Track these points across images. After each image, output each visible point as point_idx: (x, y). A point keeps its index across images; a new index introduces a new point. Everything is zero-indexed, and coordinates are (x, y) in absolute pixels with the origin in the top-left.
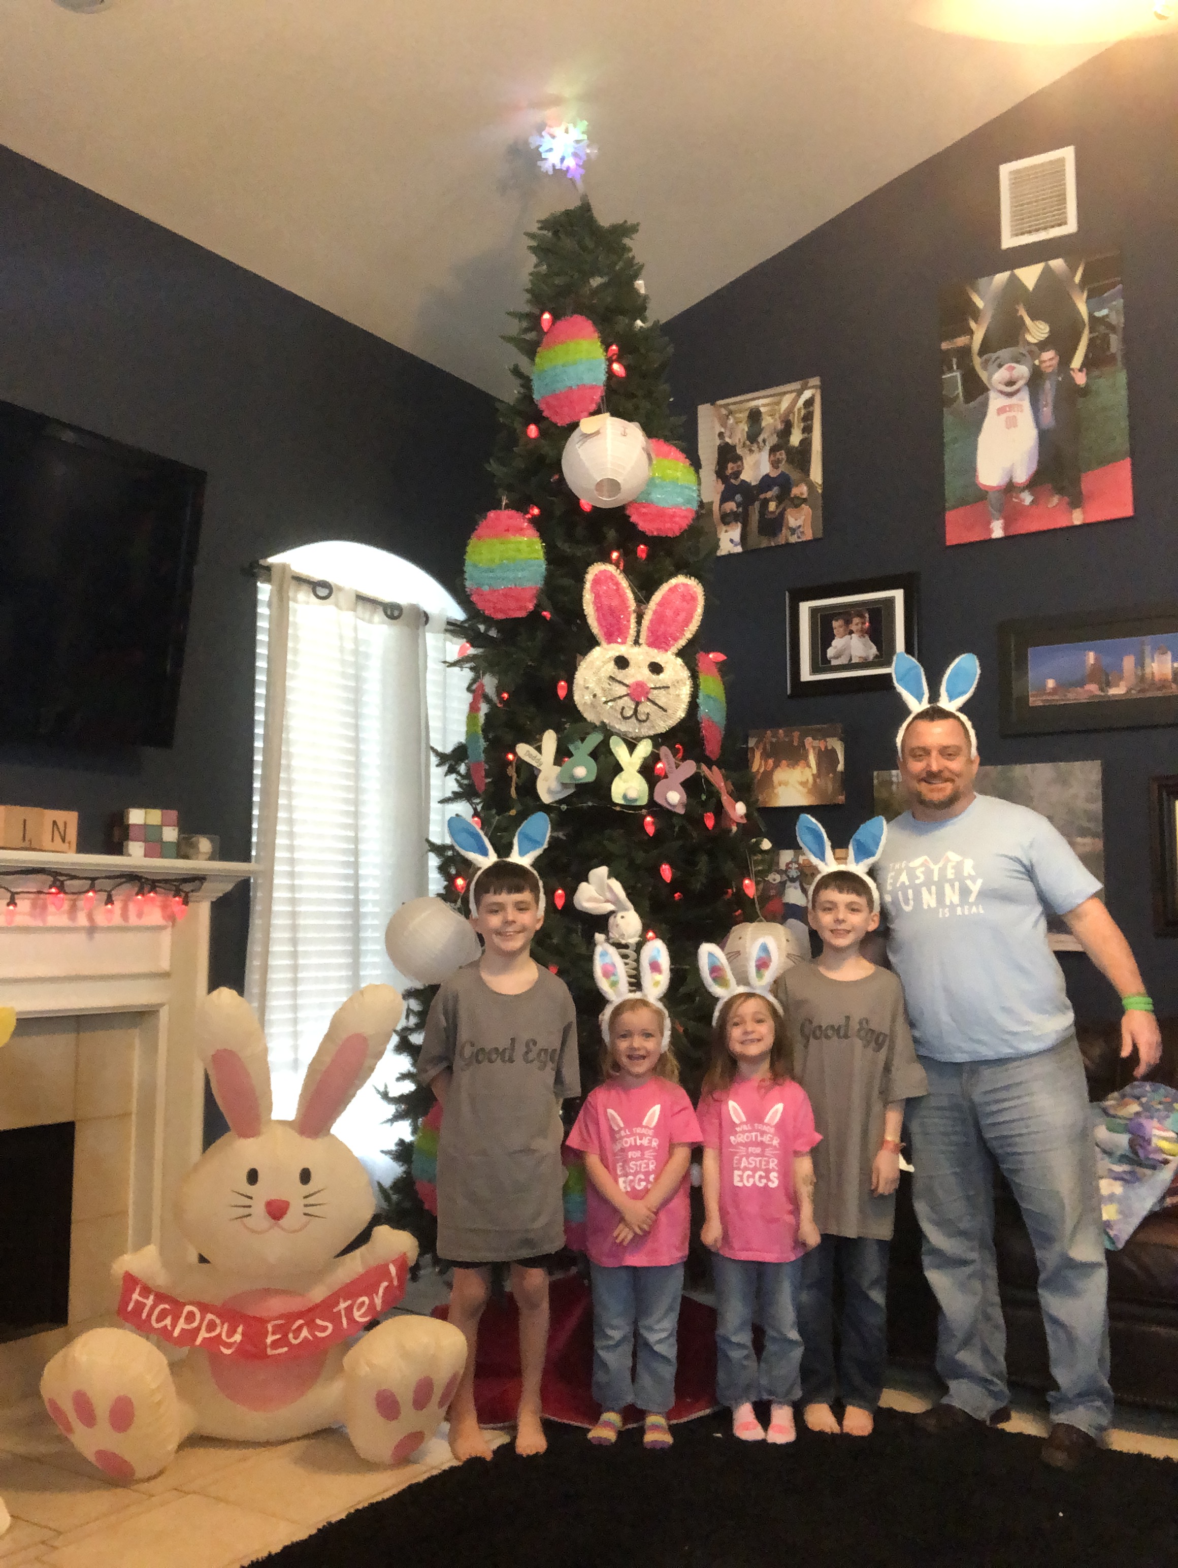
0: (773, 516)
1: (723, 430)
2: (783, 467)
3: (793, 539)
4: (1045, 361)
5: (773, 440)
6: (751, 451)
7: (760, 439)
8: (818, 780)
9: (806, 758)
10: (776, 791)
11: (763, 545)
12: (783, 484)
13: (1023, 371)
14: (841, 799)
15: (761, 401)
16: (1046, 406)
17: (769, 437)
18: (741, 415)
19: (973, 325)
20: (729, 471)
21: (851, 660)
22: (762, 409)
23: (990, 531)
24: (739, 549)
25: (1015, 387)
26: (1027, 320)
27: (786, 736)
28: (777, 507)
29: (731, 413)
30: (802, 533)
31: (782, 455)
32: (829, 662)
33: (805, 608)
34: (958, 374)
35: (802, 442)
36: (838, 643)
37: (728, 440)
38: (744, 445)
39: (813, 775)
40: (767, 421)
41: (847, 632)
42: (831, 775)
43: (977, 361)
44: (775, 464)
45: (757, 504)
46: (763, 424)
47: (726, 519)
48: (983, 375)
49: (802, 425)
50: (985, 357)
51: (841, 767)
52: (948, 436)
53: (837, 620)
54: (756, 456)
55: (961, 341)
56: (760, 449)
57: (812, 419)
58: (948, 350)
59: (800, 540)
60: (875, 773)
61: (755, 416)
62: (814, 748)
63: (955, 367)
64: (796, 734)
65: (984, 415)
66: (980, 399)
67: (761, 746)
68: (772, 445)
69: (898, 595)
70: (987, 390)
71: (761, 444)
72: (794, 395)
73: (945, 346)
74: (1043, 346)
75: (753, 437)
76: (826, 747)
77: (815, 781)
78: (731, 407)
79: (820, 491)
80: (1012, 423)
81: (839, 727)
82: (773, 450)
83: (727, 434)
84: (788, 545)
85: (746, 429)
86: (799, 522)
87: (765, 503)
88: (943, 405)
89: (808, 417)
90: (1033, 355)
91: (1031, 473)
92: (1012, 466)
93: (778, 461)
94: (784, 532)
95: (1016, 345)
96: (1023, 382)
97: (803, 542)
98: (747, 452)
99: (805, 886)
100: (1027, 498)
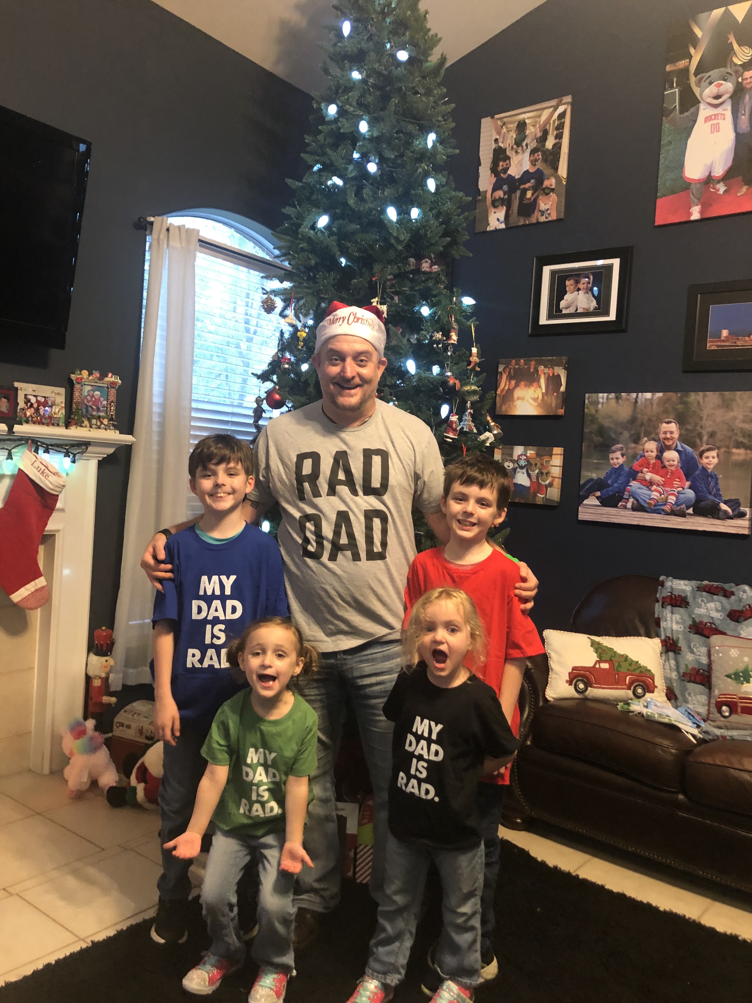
0: (529, 202)
2: (539, 165)
3: (542, 219)
4: (747, 79)
5: (534, 144)
6: (516, 152)
7: (524, 144)
8: (545, 397)
9: (538, 381)
10: (515, 403)
11: (521, 223)
12: (539, 177)
13: (728, 87)
14: (561, 412)
16: (744, 115)
17: (531, 142)
18: (512, 126)
19: (692, 51)
20: (500, 168)
21: (577, 310)
22: (527, 121)
23: (690, 214)
24: (503, 226)
25: (720, 100)
26: (735, 46)
27: (525, 364)
28: (533, 195)
29: (504, 124)
30: (549, 214)
31: (539, 156)
32: (562, 311)
33: (547, 270)
34: (677, 90)
35: (554, 145)
36: (568, 297)
37: (501, 144)
38: (512, 147)
39: (543, 393)
40: (530, 130)
41: (576, 289)
42: (555, 394)
43: (693, 80)
44: (533, 163)
45: (518, 193)
46: (528, 132)
47: (495, 203)
48: (696, 91)
49: (555, 132)
50: (699, 76)
51: (563, 389)
52: (665, 140)
53: (569, 280)
54: (520, 157)
55: (682, 64)
56: (523, 152)
57: (563, 128)
58: (671, 72)
59: (547, 220)
60: (587, 395)
61: (522, 126)
62: (545, 374)
63: (675, 85)
64: (533, 363)
65: (695, 121)
66: (693, 110)
67: (508, 370)
68: (532, 148)
69: (616, 263)
70: (699, 102)
71: (525, 147)
72: (552, 109)
73: (668, 68)
74: (746, 66)
75: (518, 143)
76: (553, 374)
77: (543, 397)
78: (505, 120)
79: (565, 183)
80: (716, 129)
81: (564, 359)
82: (533, 152)
83: (500, 140)
84: (538, 223)
85: (515, 136)
86: (548, 206)
87: (524, 191)
88: (663, 115)
89: (560, 127)
90: (738, 74)
91: (726, 168)
92: (712, 163)
93: (536, 160)
94: (536, 212)
95: (725, 66)
96: (728, 95)
97: (550, 222)
98: (514, 153)
99: (530, 472)
100: (721, 188)
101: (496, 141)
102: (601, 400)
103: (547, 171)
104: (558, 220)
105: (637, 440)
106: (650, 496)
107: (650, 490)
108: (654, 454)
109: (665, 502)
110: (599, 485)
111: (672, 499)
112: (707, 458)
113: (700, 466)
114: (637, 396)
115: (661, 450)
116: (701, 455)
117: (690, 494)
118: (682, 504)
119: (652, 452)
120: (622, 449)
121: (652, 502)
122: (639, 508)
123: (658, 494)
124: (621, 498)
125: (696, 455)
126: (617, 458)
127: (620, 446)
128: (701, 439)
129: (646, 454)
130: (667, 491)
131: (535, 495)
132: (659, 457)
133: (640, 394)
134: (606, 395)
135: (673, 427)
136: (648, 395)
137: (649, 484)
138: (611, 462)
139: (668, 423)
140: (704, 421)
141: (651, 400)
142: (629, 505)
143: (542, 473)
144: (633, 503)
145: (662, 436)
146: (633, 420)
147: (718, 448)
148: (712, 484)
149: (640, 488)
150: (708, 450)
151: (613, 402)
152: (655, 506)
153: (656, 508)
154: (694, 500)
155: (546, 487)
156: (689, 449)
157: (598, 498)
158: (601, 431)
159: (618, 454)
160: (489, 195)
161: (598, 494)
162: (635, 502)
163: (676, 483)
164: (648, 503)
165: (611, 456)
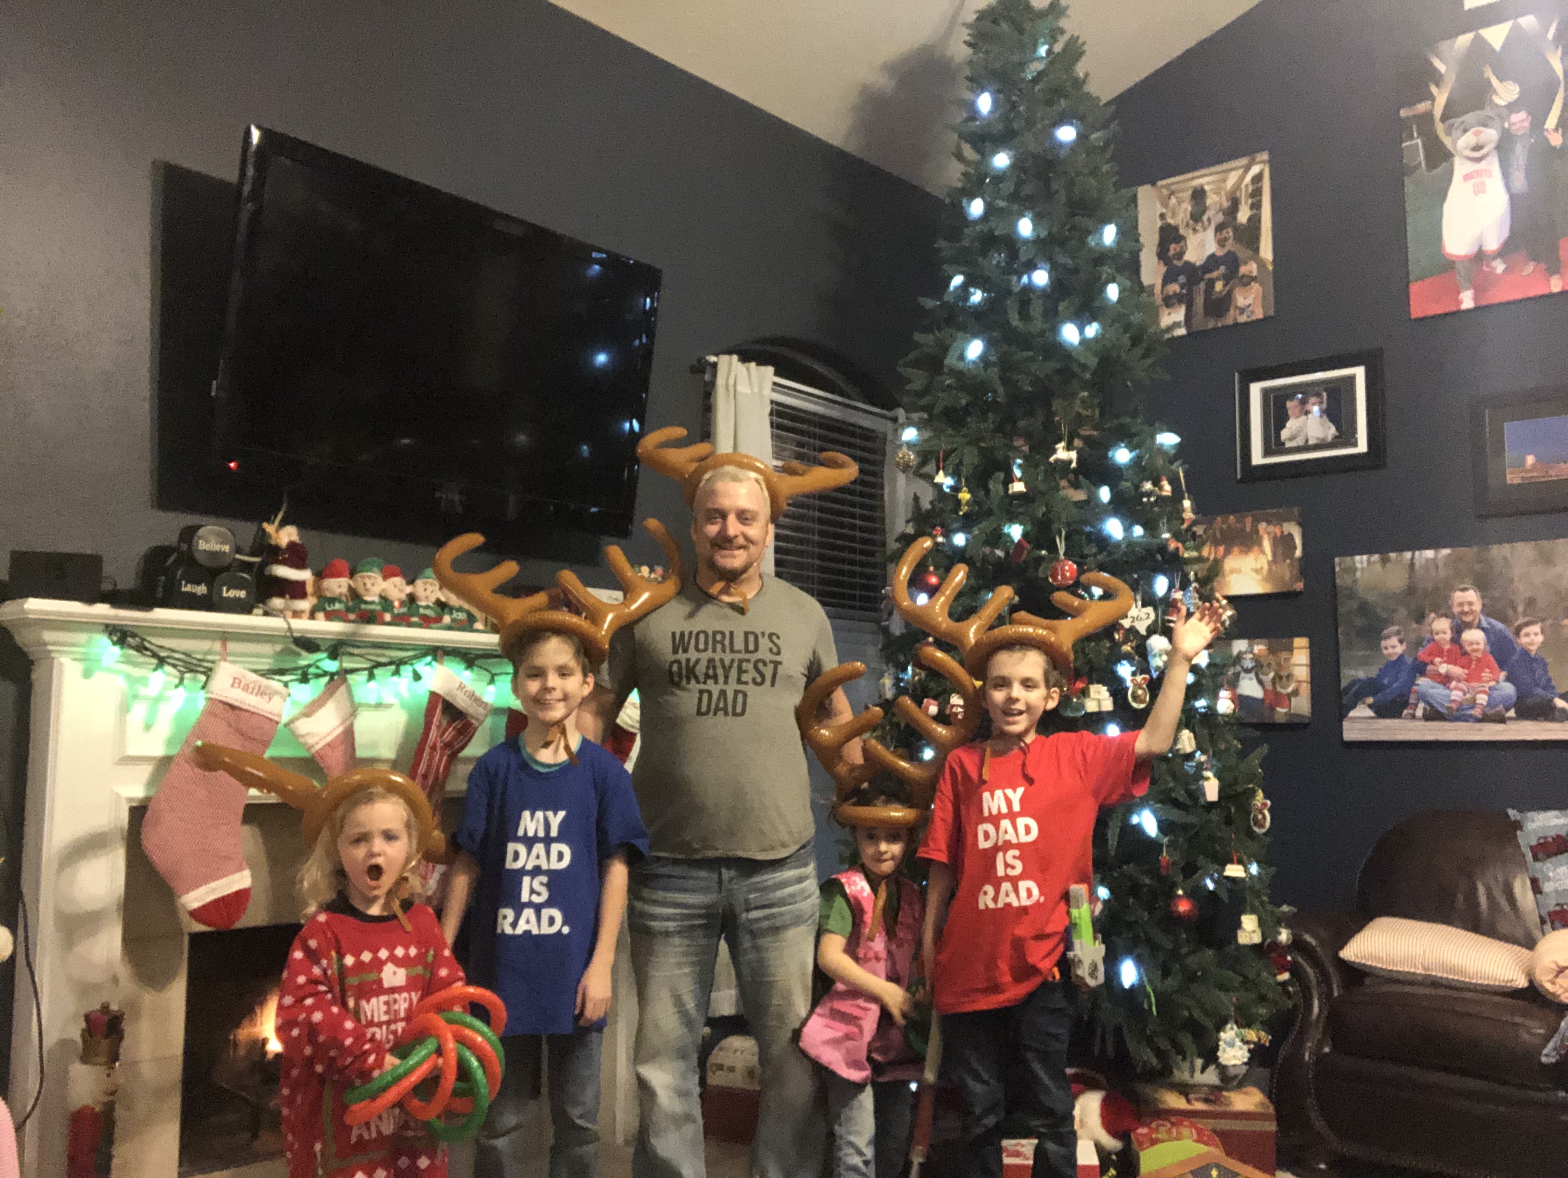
0: (1220, 296)
1: (1164, 211)
2: (1230, 246)
3: (1242, 319)
4: (1515, 123)
5: (1220, 218)
6: (1194, 230)
7: (1205, 218)
8: (1274, 567)
9: (1260, 544)
10: (1227, 579)
11: (1211, 326)
12: (1231, 262)
13: (1491, 135)
14: (1299, 586)
15: (1205, 179)
16: (1518, 170)
17: (1215, 215)
19: (1434, 90)
20: (1172, 253)
21: (1307, 441)
22: (1207, 188)
23: (1459, 302)
24: (1184, 331)
25: (1482, 152)
26: (1495, 81)
27: (1238, 522)
28: (1225, 286)
29: (1172, 193)
31: (1228, 233)
32: (1283, 444)
33: (1256, 390)
34: (1419, 141)
35: (1250, 219)
36: (1292, 425)
37: (1170, 221)
38: (1187, 225)
39: (1269, 561)
40: (1211, 200)
41: (1304, 412)
42: (1288, 561)
43: (1440, 128)
44: (1221, 243)
45: (1202, 285)
46: (1208, 202)
47: (1169, 302)
48: (1447, 141)
49: (1250, 201)
50: (1449, 122)
51: (1298, 553)
52: (1411, 205)
53: (1291, 401)
54: (1200, 235)
55: (1422, 107)
56: (1205, 229)
57: (1261, 194)
58: (1408, 118)
59: (1250, 320)
60: (1337, 560)
61: (1199, 195)
62: (1269, 533)
63: (1415, 135)
64: (1249, 521)
65: (1449, 181)
66: (1445, 165)
67: (1212, 532)
68: (1217, 223)
69: (1359, 372)
70: (1453, 156)
71: (1206, 223)
72: (1241, 171)
73: (1403, 113)
74: (1512, 107)
75: (1197, 217)
76: (1282, 532)
77: (1270, 566)
78: (1173, 187)
79: (1271, 268)
80: (1480, 190)
81: (1296, 510)
82: (1219, 228)
83: (1169, 215)
84: (1236, 325)
85: (1190, 208)
86: (1249, 301)
87: (1211, 283)
88: (1403, 175)
89: (1256, 193)
90: (1502, 119)
91: (1502, 241)
92: (1482, 234)
93: (1226, 239)
94: (1232, 311)
95: (1482, 108)
96: (1492, 145)
97: (1253, 322)
98: (1191, 232)
99: (1261, 677)
100: (1499, 267)
101: (1162, 216)
102: (1358, 565)
103: (1242, 252)
104: (1266, 319)
105: (1420, 617)
106: (1449, 696)
107: (1448, 688)
108: (1448, 636)
109: (1473, 704)
110: (1370, 687)
111: (1482, 699)
112: (1527, 635)
113: (1518, 649)
114: (1413, 558)
115: (1458, 629)
116: (1517, 632)
117: (1509, 689)
118: (1496, 705)
119: (1445, 633)
120: (1398, 633)
121: (1454, 706)
122: (1434, 715)
123: (1460, 693)
124: (1406, 704)
125: (1510, 633)
126: (1394, 647)
127: (1395, 628)
128: (1515, 609)
129: (1436, 637)
130: (1474, 688)
131: (1272, 709)
132: (1456, 639)
133: (1417, 553)
134: (1365, 557)
135: (1472, 595)
136: (1429, 554)
137: (1446, 680)
138: (1385, 652)
139: (1464, 590)
140: (1516, 584)
141: (1434, 560)
142: (1419, 712)
143: (1281, 678)
144: (1425, 709)
145: (1456, 610)
146: (1411, 590)
147: (1543, 620)
148: (1539, 673)
149: (1432, 687)
150: (1527, 624)
151: (1378, 567)
152: (1458, 710)
153: (1458, 715)
154: (1515, 699)
155: (1289, 696)
156: (1499, 625)
157: (1370, 706)
158: (1364, 608)
159: (1394, 641)
160: (1158, 289)
161: (1370, 700)
162: (1428, 708)
163: (1486, 674)
164: (1449, 708)
165: (1384, 643)
